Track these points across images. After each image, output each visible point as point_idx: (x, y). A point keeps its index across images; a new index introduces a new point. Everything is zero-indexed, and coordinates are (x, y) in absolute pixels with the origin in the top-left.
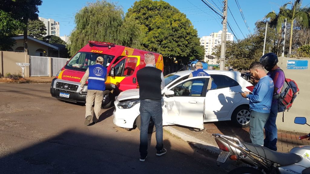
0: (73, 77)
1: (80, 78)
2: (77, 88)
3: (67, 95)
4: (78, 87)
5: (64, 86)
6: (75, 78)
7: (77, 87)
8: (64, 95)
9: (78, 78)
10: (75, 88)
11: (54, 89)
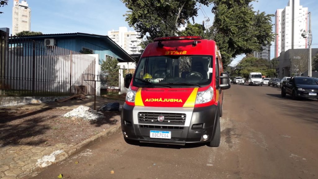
0: (166, 100)
1: (181, 101)
2: (185, 119)
3: (167, 134)
4: (185, 117)
5: (157, 119)
6: (172, 100)
7: (183, 116)
8: (159, 135)
9: (177, 100)
10: (180, 119)
11: (136, 125)
